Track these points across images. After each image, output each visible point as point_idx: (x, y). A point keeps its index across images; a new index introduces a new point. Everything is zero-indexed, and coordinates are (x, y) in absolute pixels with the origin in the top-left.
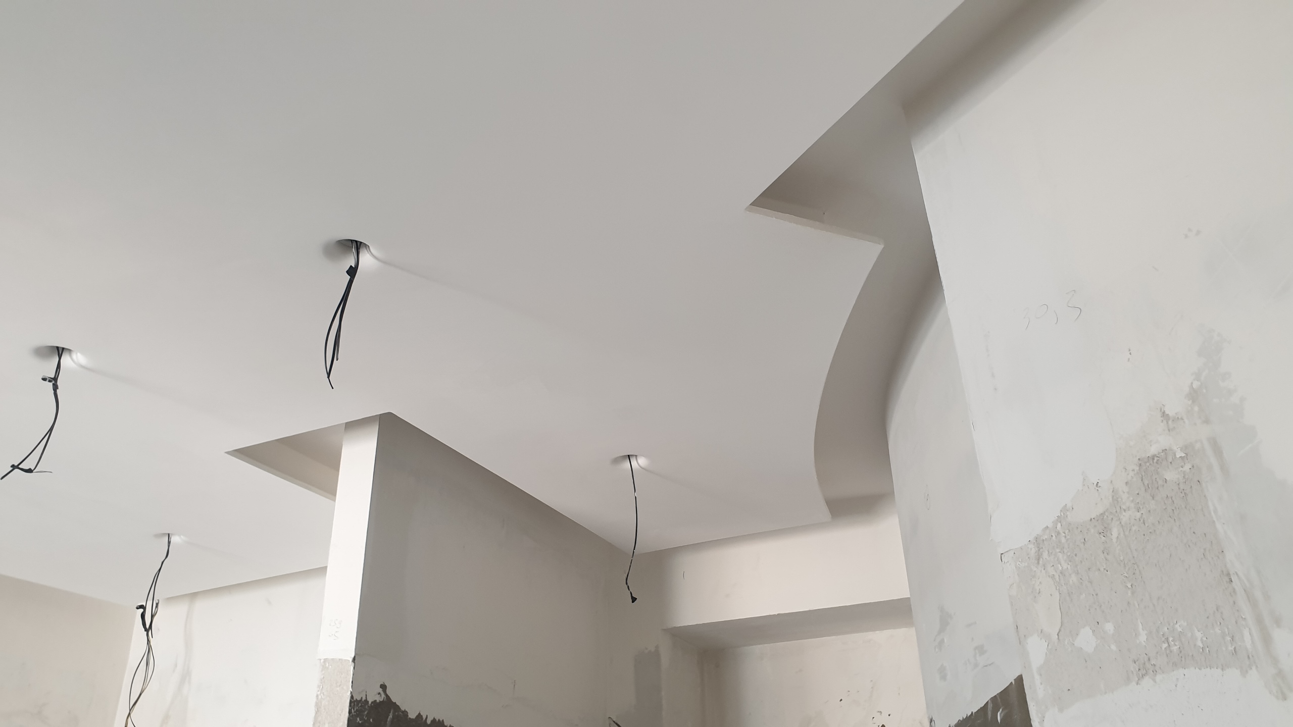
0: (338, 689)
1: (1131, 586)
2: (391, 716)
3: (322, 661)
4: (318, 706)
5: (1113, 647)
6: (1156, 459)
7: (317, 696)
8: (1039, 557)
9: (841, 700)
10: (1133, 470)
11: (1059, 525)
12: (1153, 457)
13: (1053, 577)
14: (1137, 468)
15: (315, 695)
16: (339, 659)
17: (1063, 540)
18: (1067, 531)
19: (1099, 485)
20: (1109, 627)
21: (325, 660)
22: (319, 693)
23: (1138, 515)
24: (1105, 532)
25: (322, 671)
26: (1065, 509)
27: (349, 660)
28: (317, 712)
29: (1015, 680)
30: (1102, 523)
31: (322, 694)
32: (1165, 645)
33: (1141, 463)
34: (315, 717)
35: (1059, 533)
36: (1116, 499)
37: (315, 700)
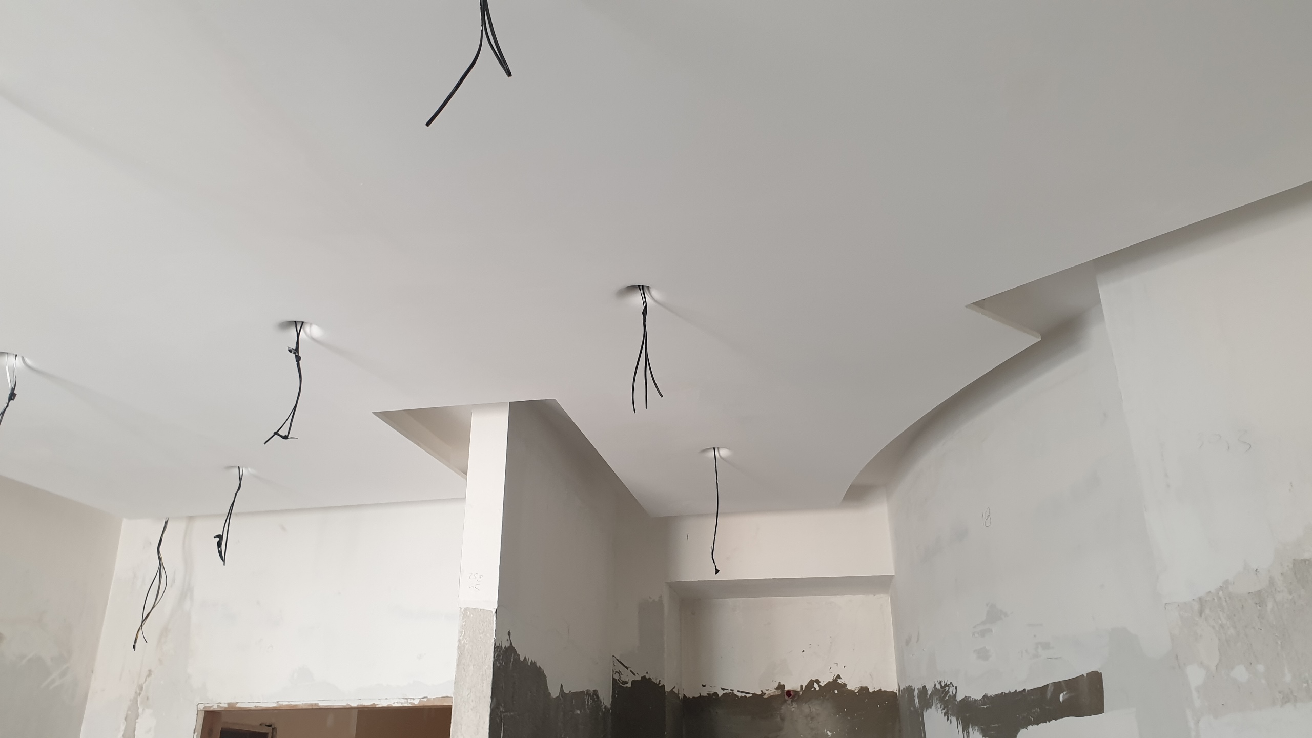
0: (481, 635)
1: (1281, 643)
2: (512, 660)
3: (463, 610)
4: (461, 648)
5: (1263, 681)
6: (1307, 563)
7: (459, 641)
8: (1201, 613)
9: (803, 651)
10: (1288, 566)
11: (1221, 593)
12: (1305, 560)
13: (1213, 627)
14: (1291, 566)
15: (457, 640)
16: (481, 610)
17: (1224, 604)
18: (1228, 598)
19: (1258, 571)
20: (1261, 668)
21: (466, 609)
22: (461, 638)
23: (1290, 597)
24: (1261, 603)
25: (463, 619)
26: (1227, 582)
27: (492, 612)
28: (461, 655)
29: (1087, 674)
30: (1259, 598)
31: (465, 640)
32: (1305, 685)
33: (1295, 562)
34: (458, 659)
35: (1220, 598)
36: (1272, 582)
37: (457, 644)
